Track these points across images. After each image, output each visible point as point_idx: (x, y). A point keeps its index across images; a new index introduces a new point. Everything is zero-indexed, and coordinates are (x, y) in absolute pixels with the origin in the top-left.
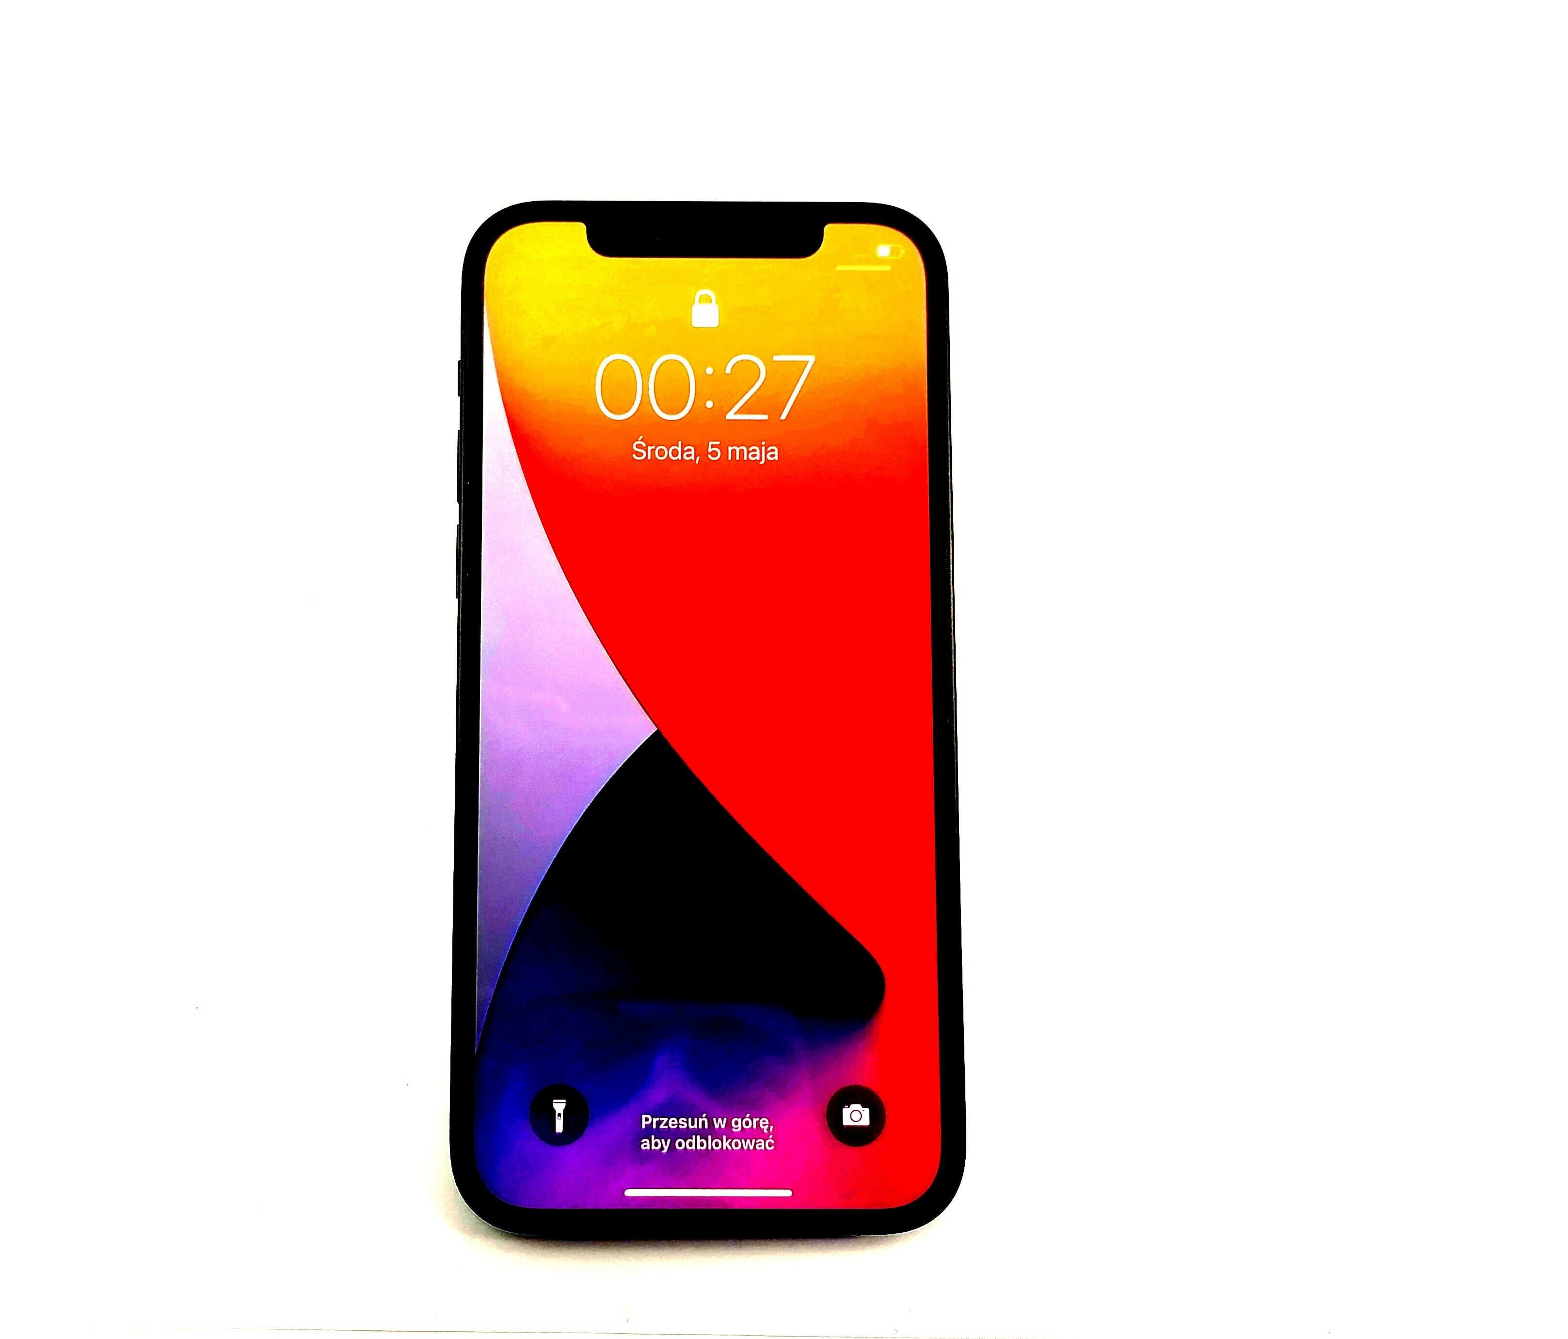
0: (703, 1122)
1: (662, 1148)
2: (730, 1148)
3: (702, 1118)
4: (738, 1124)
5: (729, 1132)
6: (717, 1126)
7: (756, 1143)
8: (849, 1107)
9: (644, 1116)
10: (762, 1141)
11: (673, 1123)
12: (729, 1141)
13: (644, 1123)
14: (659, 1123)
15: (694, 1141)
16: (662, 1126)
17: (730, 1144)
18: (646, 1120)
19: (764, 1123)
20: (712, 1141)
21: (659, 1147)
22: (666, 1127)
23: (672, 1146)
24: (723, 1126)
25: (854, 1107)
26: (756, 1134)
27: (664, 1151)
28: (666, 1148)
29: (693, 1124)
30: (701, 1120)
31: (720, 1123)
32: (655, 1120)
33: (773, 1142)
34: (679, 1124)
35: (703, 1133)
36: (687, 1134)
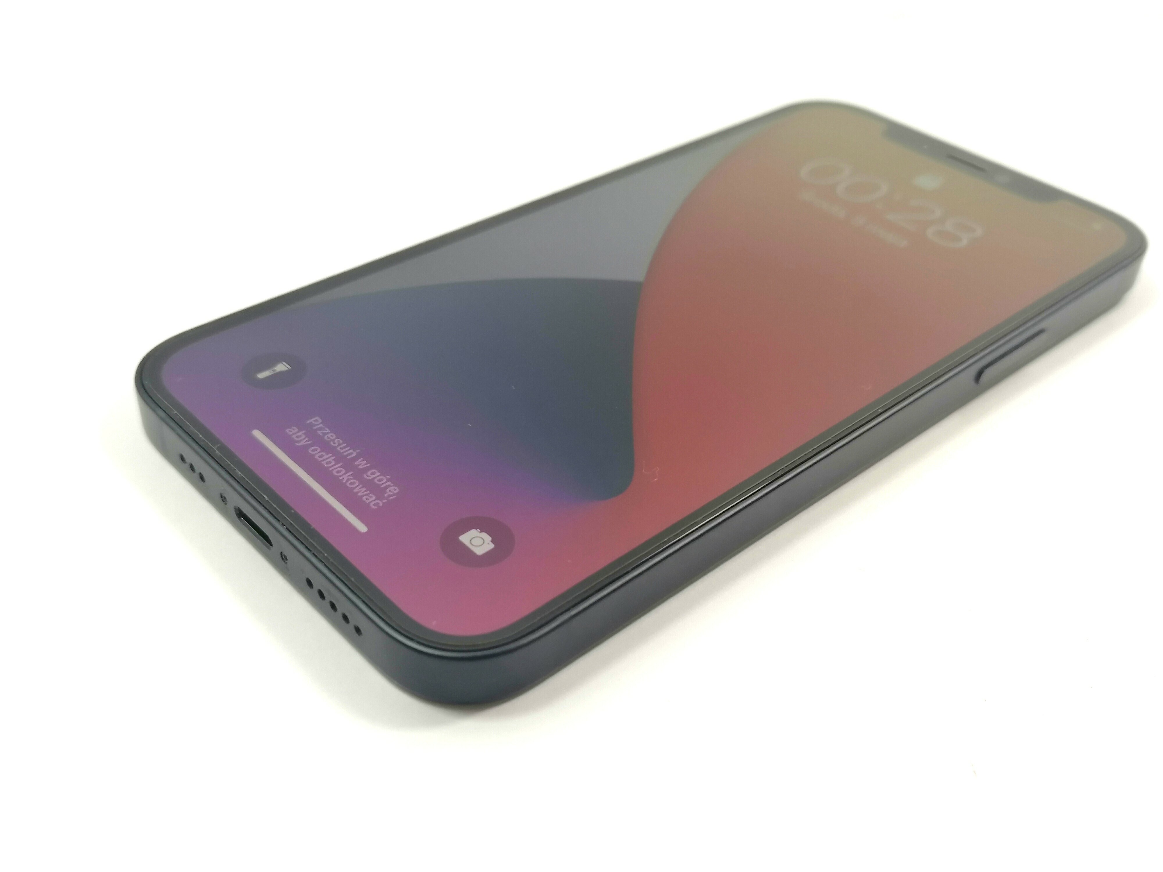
0: (351, 454)
1: (299, 441)
2: (344, 481)
3: (355, 451)
4: (374, 475)
5: (359, 474)
6: (356, 463)
7: (367, 495)
8: (480, 532)
9: (317, 418)
10: (374, 498)
11: (330, 437)
13: (312, 420)
14: (320, 429)
16: (319, 432)
17: (348, 480)
19: (393, 490)
21: (298, 439)
22: (322, 435)
23: (307, 447)
24: (360, 467)
25: (484, 535)
26: (378, 491)
27: (299, 444)
28: (302, 443)
29: (342, 448)
30: (352, 451)
33: (381, 504)
34: (333, 440)
35: (339, 458)
36: (327, 447)
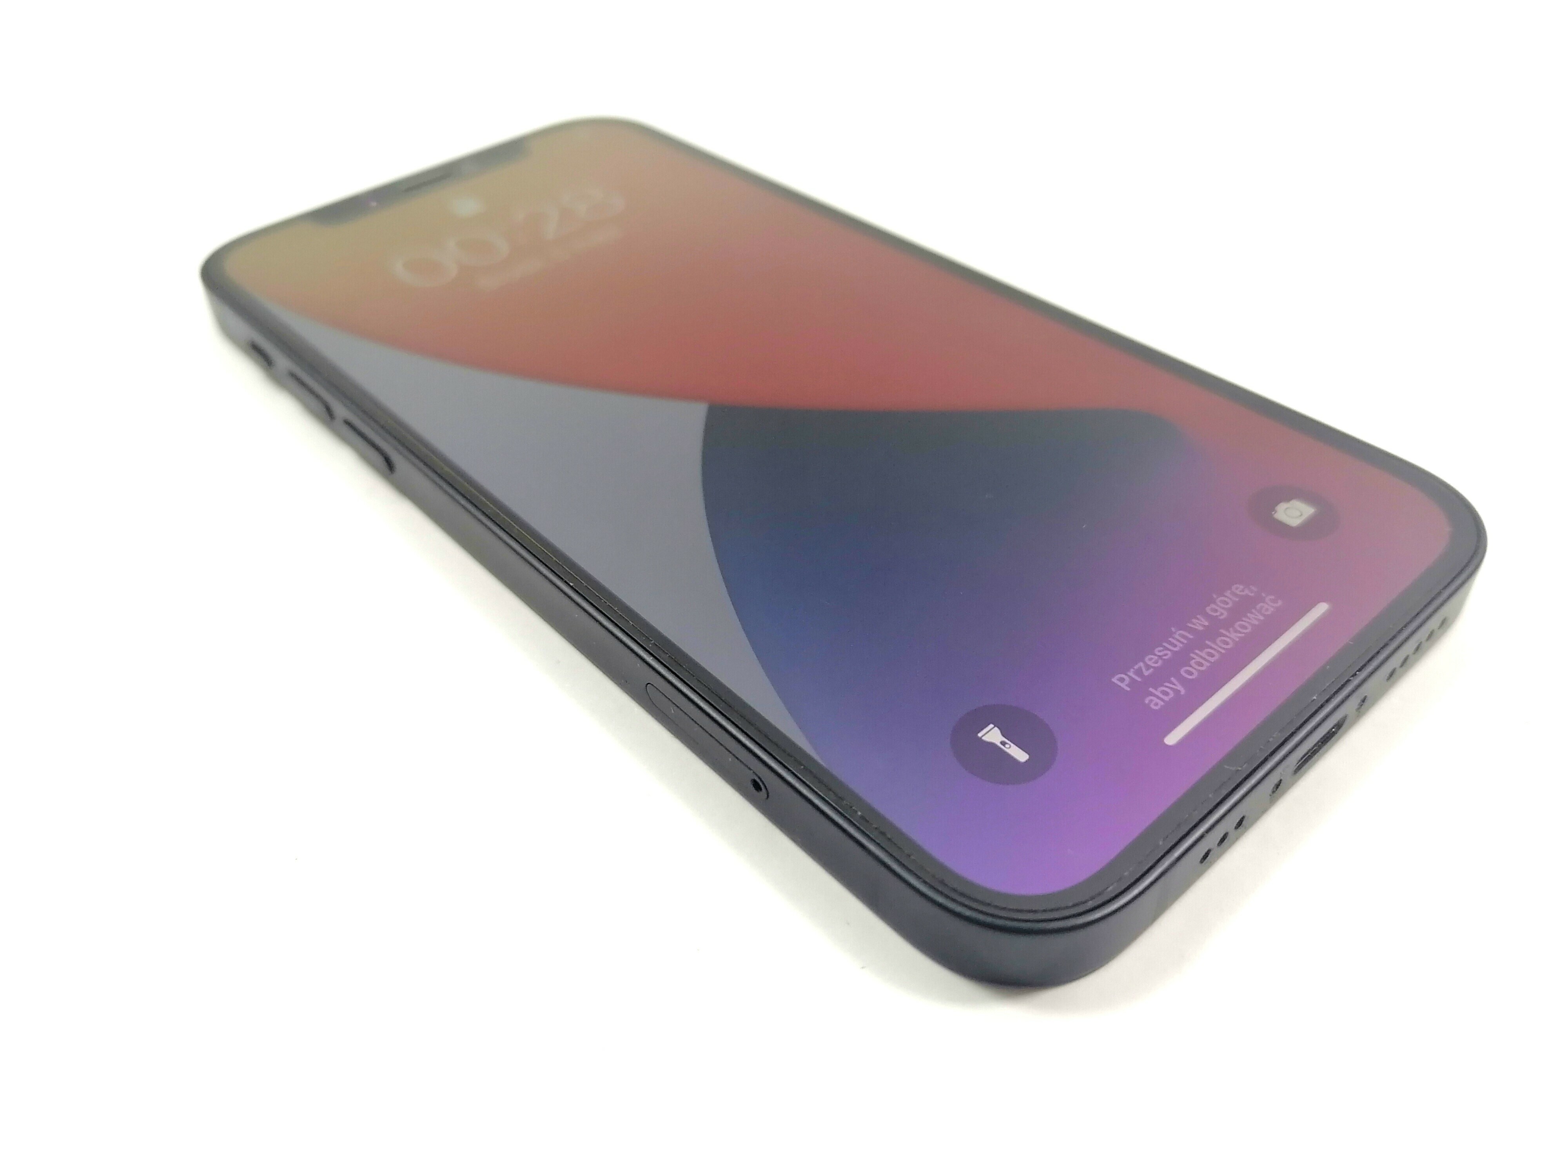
0: (1182, 636)
1: (1177, 692)
2: (1241, 635)
3: (1175, 633)
5: (1220, 623)
6: (1201, 628)
9: (1114, 680)
11: (1152, 661)
12: (1231, 629)
13: (1123, 685)
14: (1138, 673)
15: (1199, 659)
16: (1146, 673)
18: (1122, 681)
19: (1240, 588)
20: (1217, 645)
21: (1172, 694)
22: (1151, 670)
23: (1183, 681)
24: (1206, 623)
27: (1183, 692)
29: (1174, 646)
30: (1177, 636)
31: (1200, 623)
32: (1131, 674)
34: (1159, 657)
36: (1182, 658)
